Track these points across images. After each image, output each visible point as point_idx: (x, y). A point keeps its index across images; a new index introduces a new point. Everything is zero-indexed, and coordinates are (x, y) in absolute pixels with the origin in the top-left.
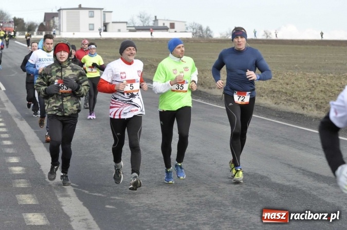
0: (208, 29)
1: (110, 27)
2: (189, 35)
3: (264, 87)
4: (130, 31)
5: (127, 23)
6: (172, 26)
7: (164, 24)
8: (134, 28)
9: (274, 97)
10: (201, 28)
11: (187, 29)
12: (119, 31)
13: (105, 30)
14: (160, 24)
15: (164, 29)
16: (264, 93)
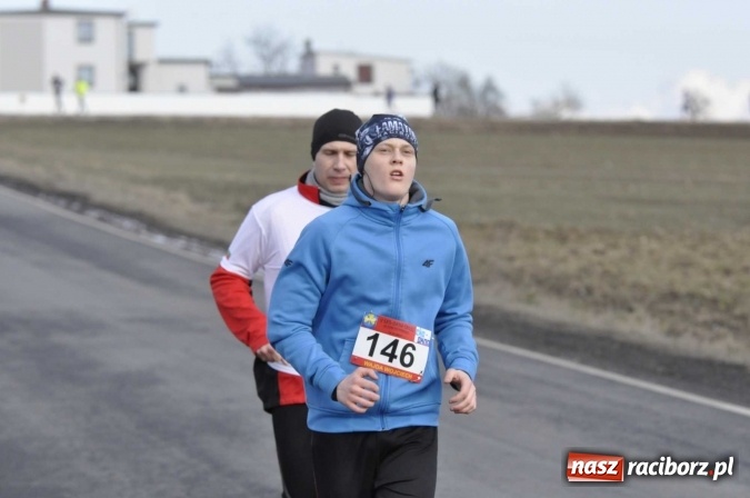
0: (489, 87)
1: (150, 76)
2: (422, 107)
3: (645, 280)
4: (222, 90)
5: (206, 63)
6: (366, 74)
7: (336, 68)
8: (230, 83)
9: (671, 313)
10: (464, 82)
11: (417, 83)
12: (182, 89)
13: (134, 88)
14: (324, 68)
15: (338, 83)
16: (641, 300)
